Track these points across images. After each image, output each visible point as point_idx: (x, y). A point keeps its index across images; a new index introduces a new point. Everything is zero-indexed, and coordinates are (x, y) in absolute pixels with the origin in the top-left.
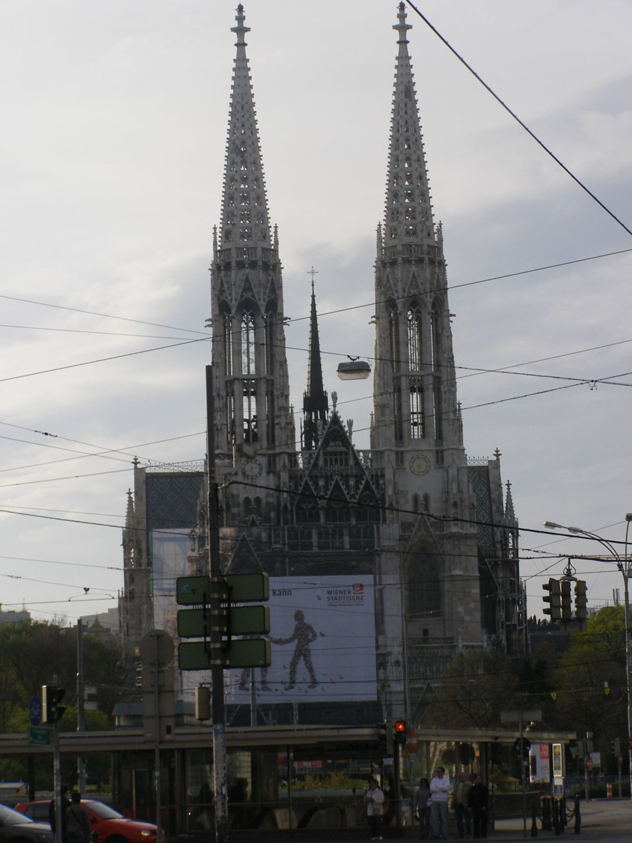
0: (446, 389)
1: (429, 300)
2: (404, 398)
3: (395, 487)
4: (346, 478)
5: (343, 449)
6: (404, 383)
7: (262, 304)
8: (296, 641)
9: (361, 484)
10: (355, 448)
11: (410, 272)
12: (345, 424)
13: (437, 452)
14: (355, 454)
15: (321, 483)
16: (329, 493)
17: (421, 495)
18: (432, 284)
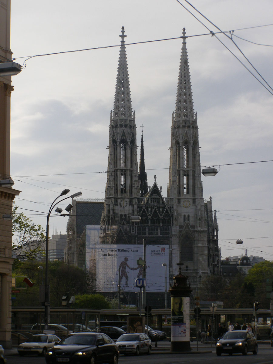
0: (197, 176)
1: (192, 142)
2: (181, 178)
3: (177, 212)
4: (159, 208)
5: (158, 197)
6: (182, 172)
7: (129, 141)
8: (139, 269)
9: (164, 210)
10: (163, 197)
11: (185, 131)
12: (159, 187)
13: (193, 199)
14: (162, 199)
15: (149, 210)
16: (152, 213)
17: (187, 215)
18: (193, 136)
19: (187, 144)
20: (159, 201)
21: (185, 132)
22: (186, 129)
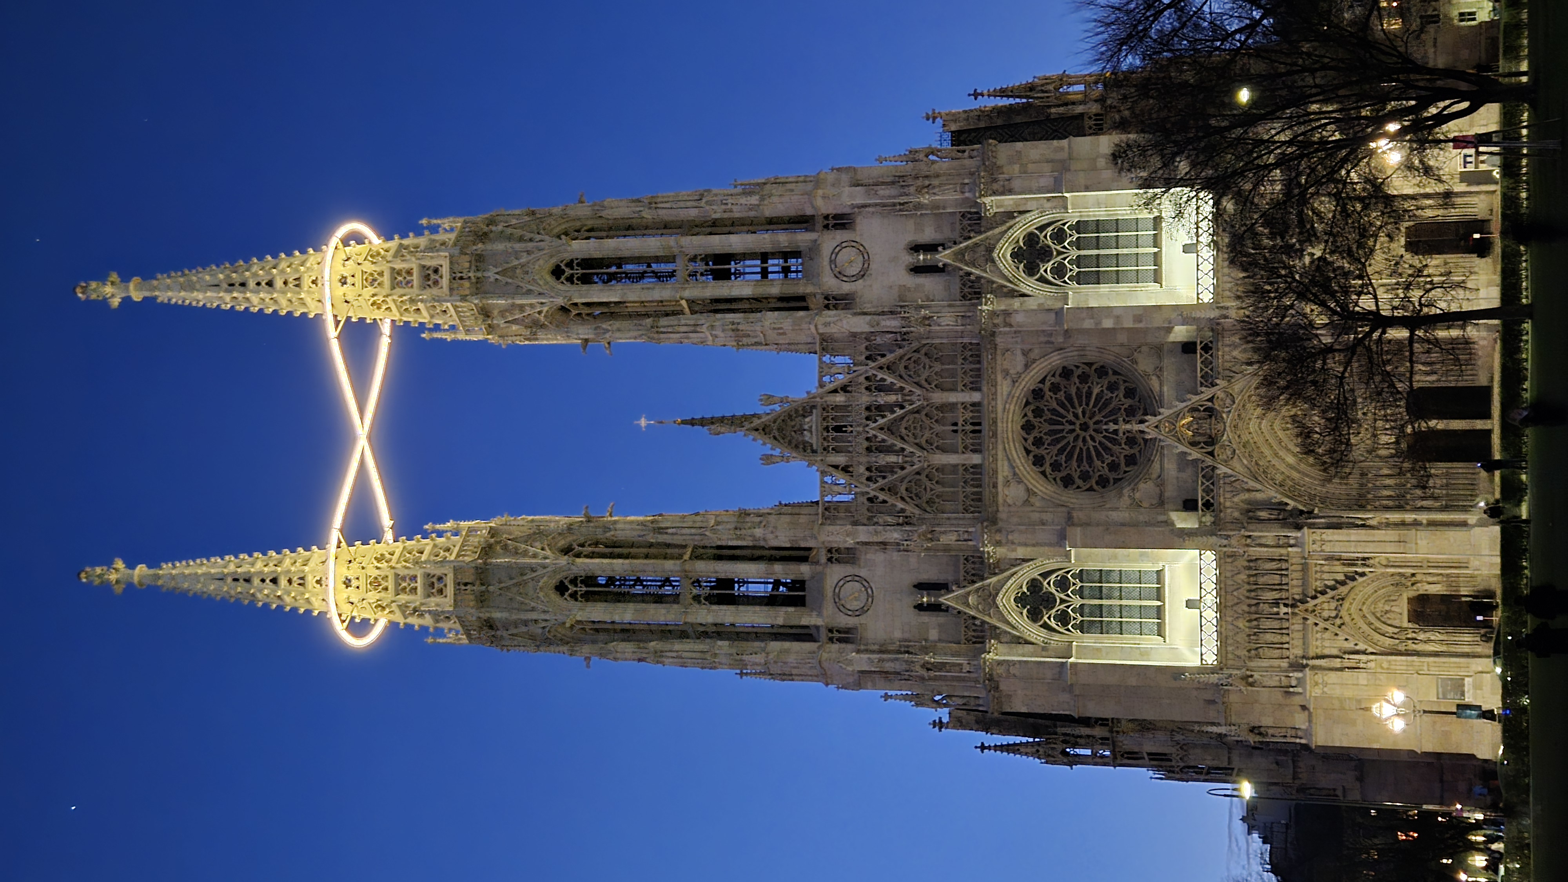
9: (884, 380)
10: (814, 391)
13: (825, 227)
16: (899, 445)
17: (908, 259)
18: (521, 239)
19: (563, 267)
20: (836, 408)
21: (498, 277)
22: (491, 274)
